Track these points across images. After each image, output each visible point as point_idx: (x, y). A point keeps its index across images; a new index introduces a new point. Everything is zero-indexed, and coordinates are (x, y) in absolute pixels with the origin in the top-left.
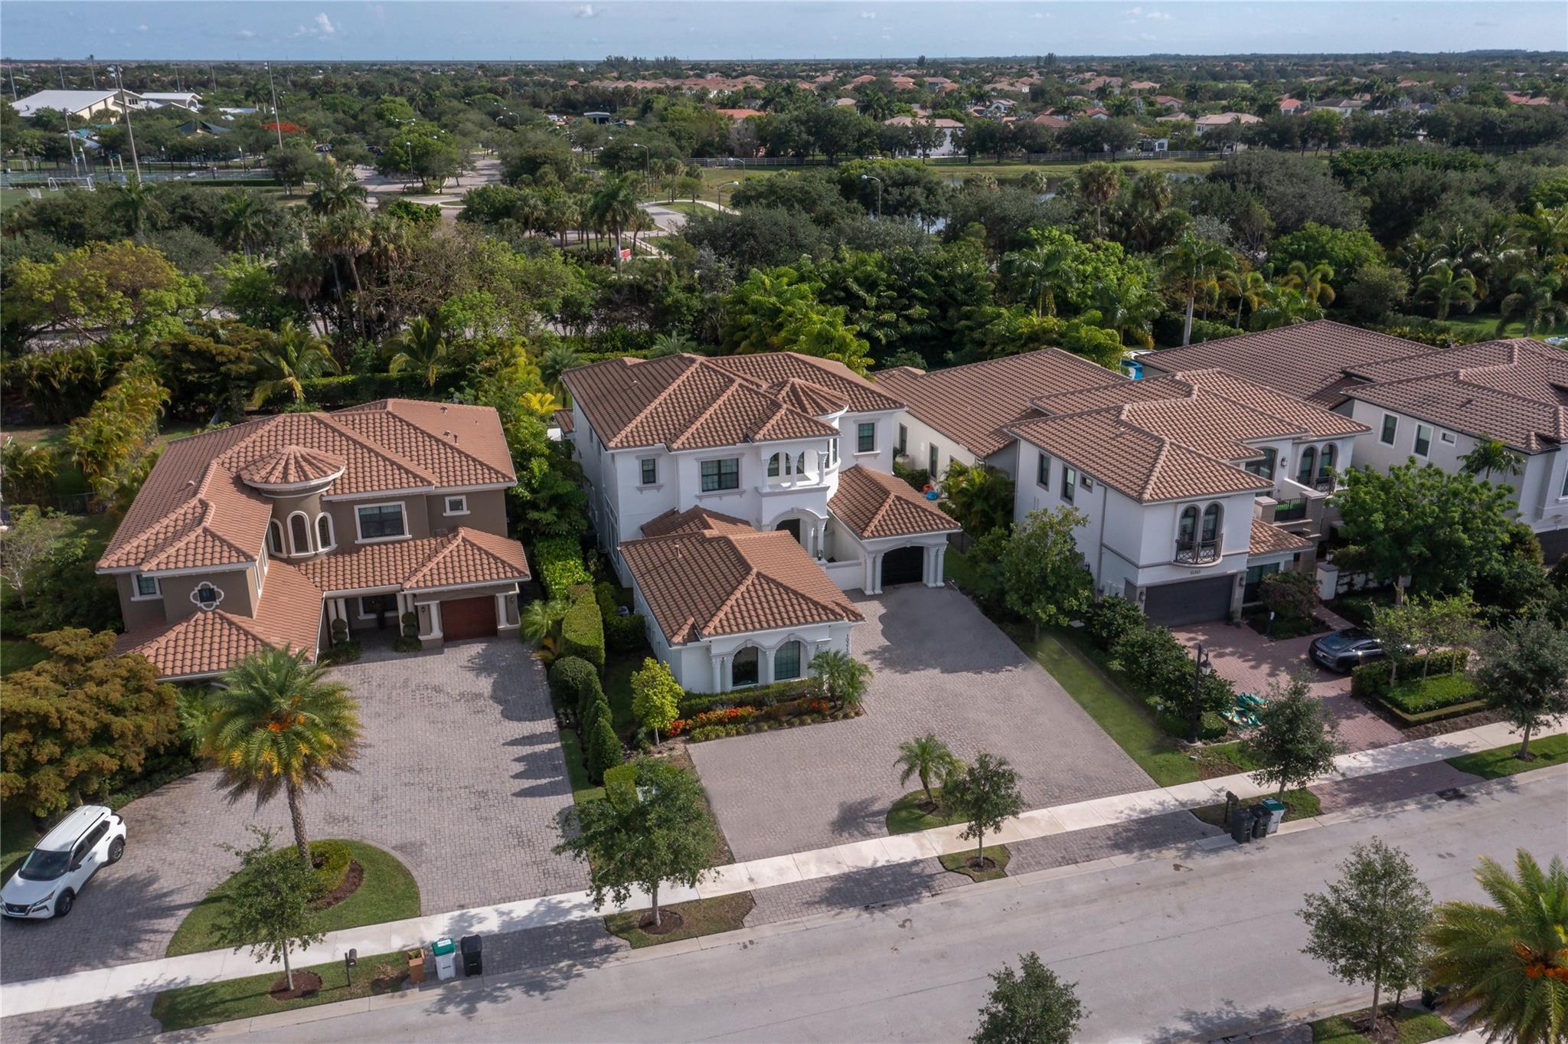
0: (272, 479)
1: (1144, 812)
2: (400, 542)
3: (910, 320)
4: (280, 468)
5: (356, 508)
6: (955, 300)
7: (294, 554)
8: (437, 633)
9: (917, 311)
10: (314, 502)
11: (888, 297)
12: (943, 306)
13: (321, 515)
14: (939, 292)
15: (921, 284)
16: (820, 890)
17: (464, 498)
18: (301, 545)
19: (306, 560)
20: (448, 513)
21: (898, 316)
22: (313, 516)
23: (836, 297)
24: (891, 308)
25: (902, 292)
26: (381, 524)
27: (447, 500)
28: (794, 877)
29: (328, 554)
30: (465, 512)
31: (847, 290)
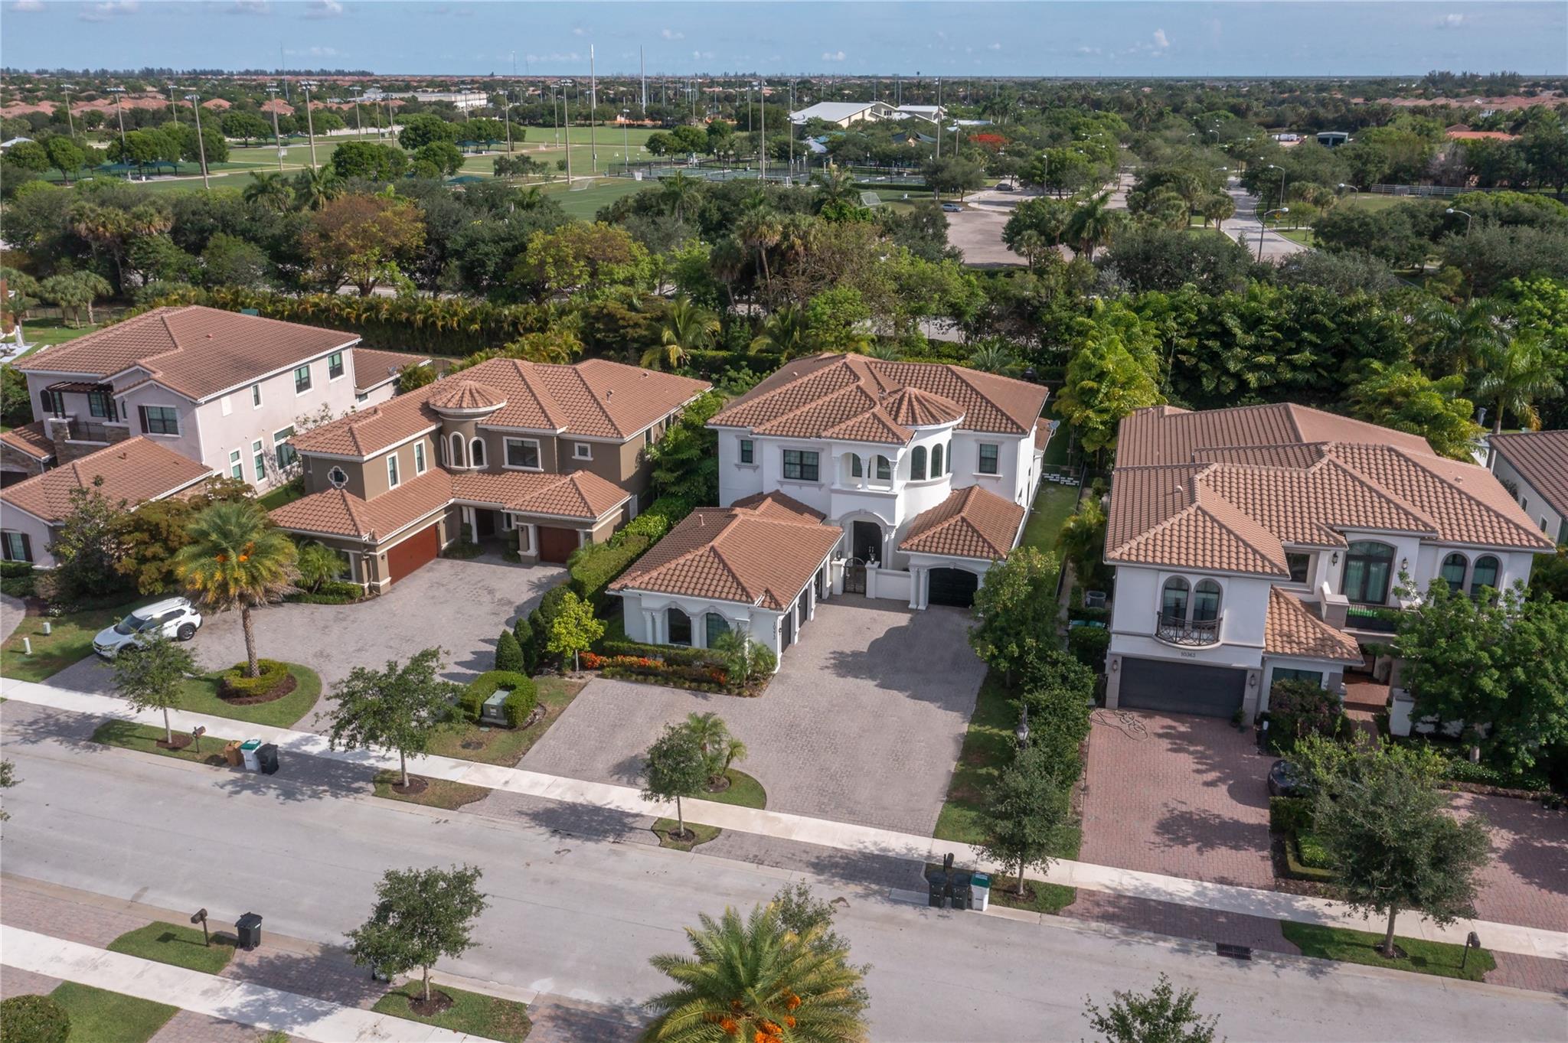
0: (450, 405)
1: (885, 850)
2: (534, 473)
3: (1294, 367)
4: (457, 397)
5: (505, 438)
6: (1357, 349)
7: (453, 466)
8: (533, 551)
9: (1306, 356)
10: (470, 427)
11: (1273, 338)
12: (1341, 354)
13: (475, 439)
14: (1336, 340)
15: (1318, 328)
16: (541, 807)
17: (588, 446)
18: (459, 462)
19: (461, 472)
20: (577, 456)
21: (1278, 360)
22: (469, 441)
23: (1207, 332)
24: (1271, 349)
25: (1290, 333)
26: (523, 455)
27: (576, 445)
28: (537, 792)
29: (479, 471)
30: (589, 458)
31: (1222, 324)
